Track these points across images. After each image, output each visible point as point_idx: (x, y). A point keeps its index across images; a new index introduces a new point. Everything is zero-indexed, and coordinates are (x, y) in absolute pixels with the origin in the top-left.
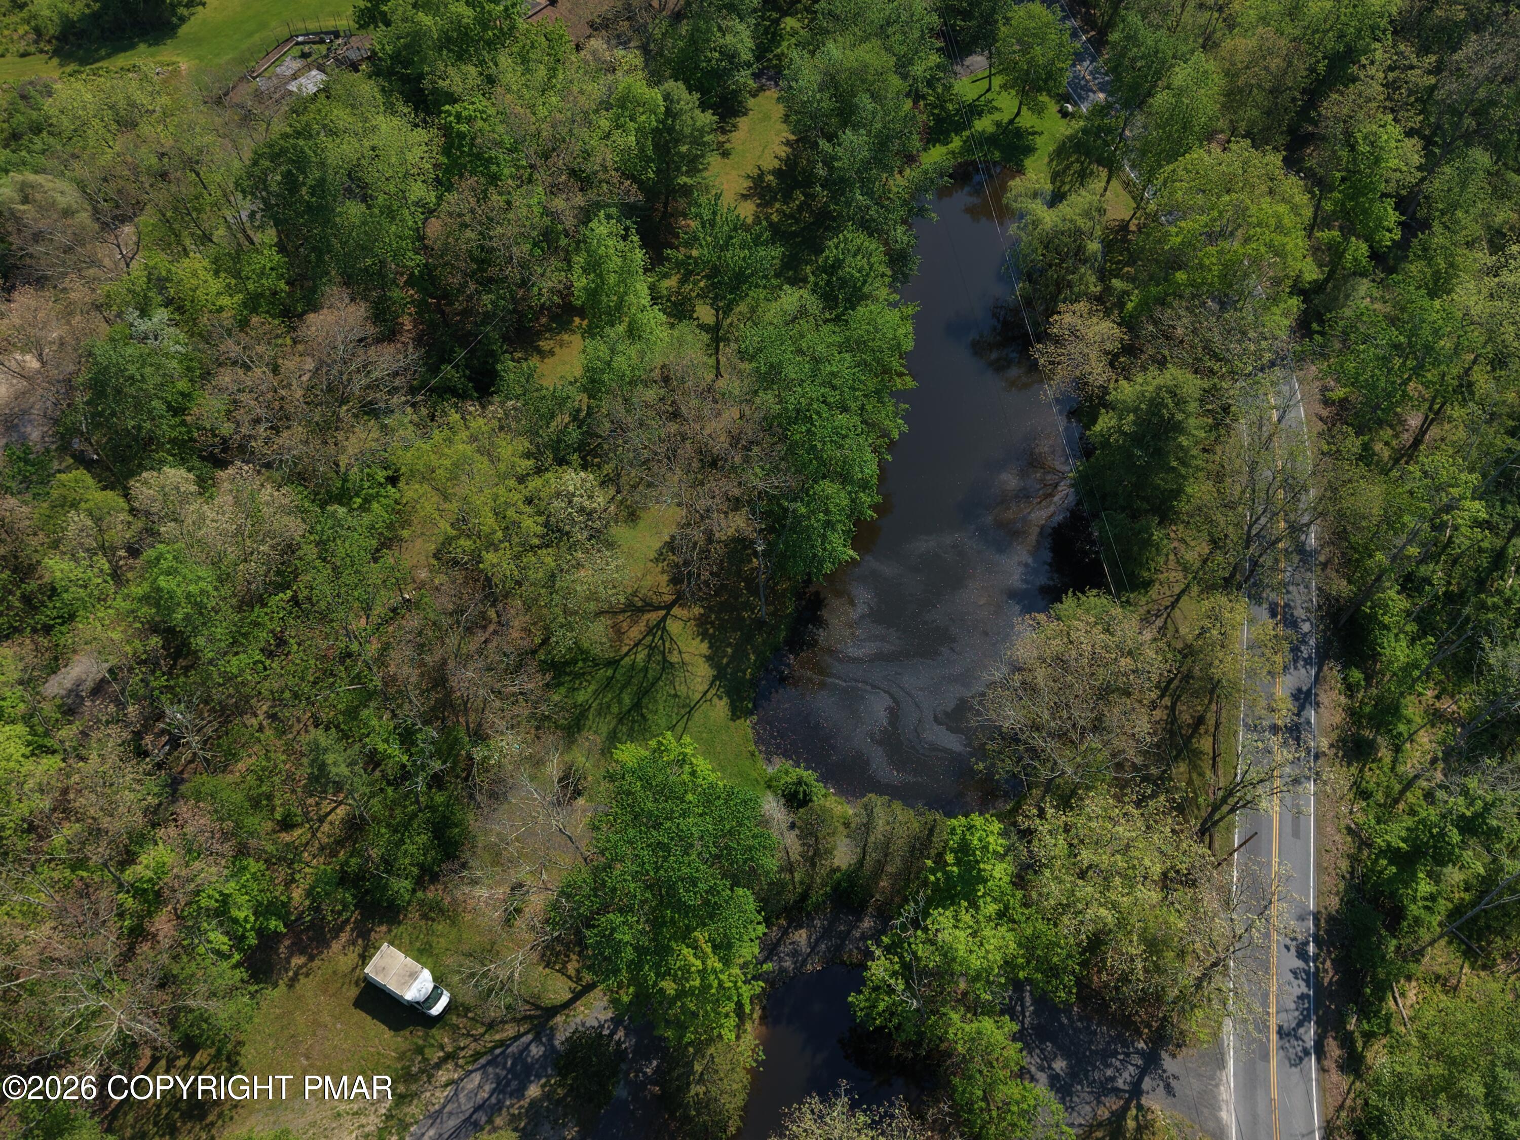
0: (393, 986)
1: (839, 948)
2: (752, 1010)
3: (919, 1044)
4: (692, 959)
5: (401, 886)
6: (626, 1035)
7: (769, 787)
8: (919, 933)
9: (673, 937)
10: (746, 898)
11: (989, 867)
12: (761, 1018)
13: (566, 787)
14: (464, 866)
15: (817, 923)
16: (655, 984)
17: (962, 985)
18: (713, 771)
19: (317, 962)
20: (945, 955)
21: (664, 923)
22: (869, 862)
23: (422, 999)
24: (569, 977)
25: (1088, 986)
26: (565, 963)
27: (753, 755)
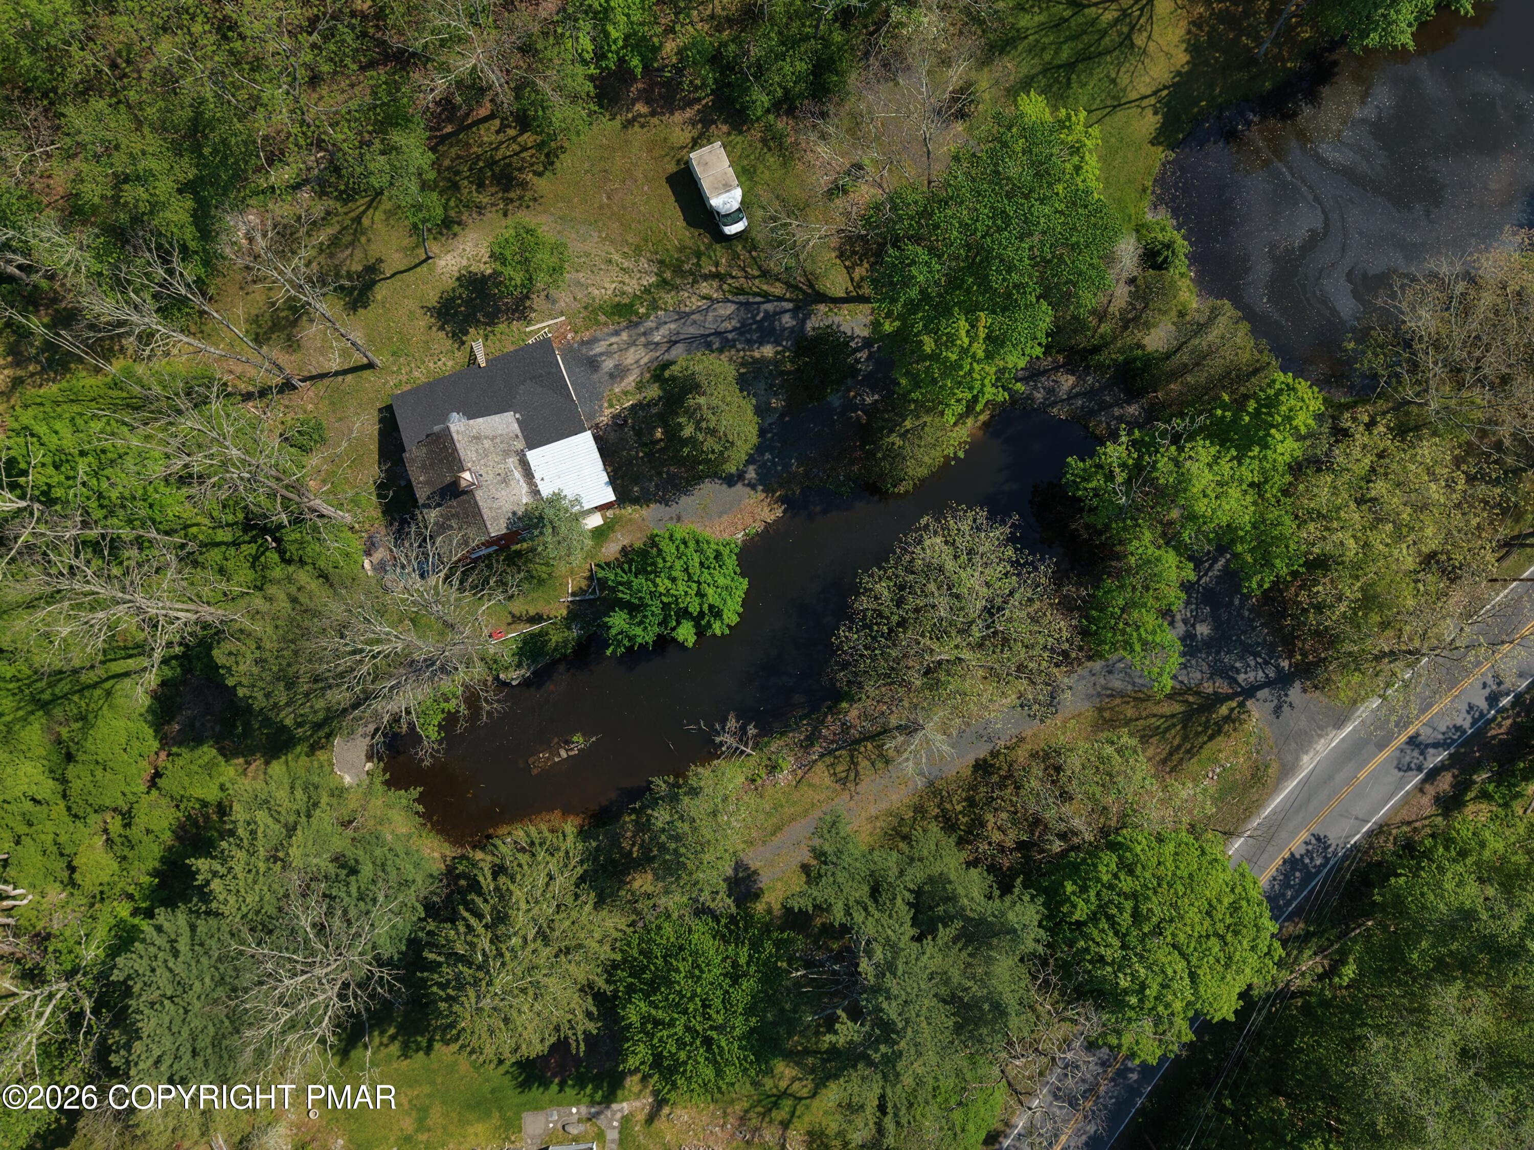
0: (706, 184)
1: (1092, 413)
2: (982, 411)
3: (1101, 533)
4: (963, 333)
5: (761, 98)
6: (868, 359)
7: (1137, 231)
8: (1173, 448)
9: (959, 304)
10: (1045, 317)
11: (1279, 437)
12: (984, 423)
13: (955, 100)
14: (824, 115)
15: (1090, 380)
16: (919, 333)
17: (1175, 514)
18: (1097, 179)
19: (655, 120)
20: (1180, 482)
21: (960, 287)
22: (1176, 360)
23: (723, 212)
24: (852, 279)
25: (1281, 591)
26: (855, 265)
27: (1144, 190)
